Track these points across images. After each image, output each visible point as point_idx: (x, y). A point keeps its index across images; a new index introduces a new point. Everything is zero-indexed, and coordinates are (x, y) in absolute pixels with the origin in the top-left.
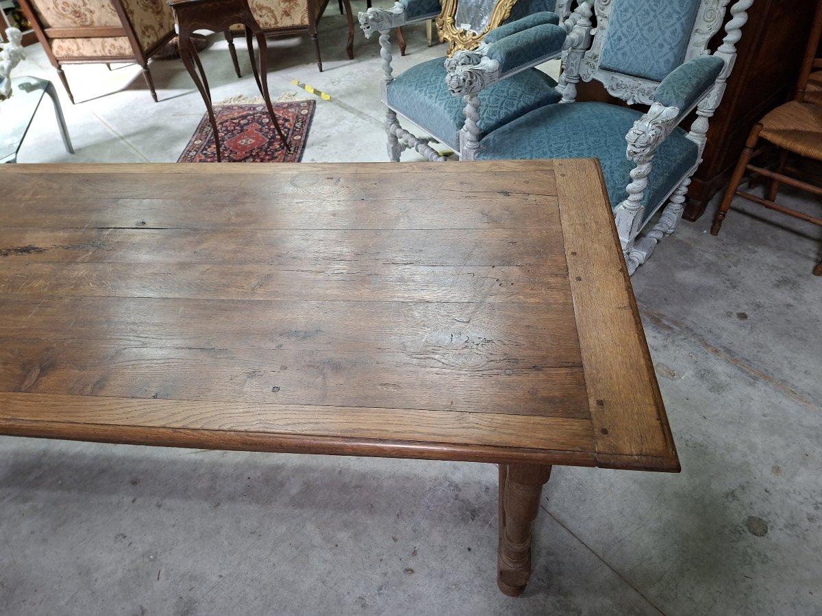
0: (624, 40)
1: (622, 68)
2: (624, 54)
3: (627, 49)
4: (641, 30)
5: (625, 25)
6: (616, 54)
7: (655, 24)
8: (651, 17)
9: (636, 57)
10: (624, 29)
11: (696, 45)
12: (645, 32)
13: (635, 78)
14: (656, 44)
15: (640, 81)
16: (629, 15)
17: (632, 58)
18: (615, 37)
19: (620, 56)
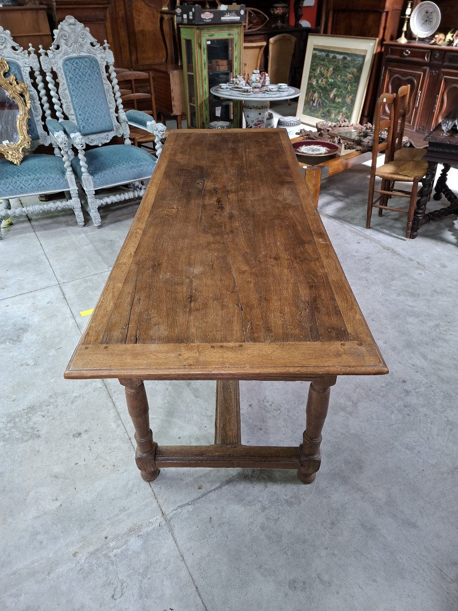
0: (90, 120)
1: (94, 131)
2: (93, 125)
3: (92, 122)
4: (95, 113)
5: (87, 113)
6: (89, 126)
7: (98, 109)
8: (96, 107)
9: (98, 124)
10: (88, 115)
11: (112, 113)
12: (96, 113)
13: (98, 134)
14: (103, 117)
15: (100, 135)
16: (87, 109)
17: (96, 125)
18: (85, 120)
19: (91, 126)
